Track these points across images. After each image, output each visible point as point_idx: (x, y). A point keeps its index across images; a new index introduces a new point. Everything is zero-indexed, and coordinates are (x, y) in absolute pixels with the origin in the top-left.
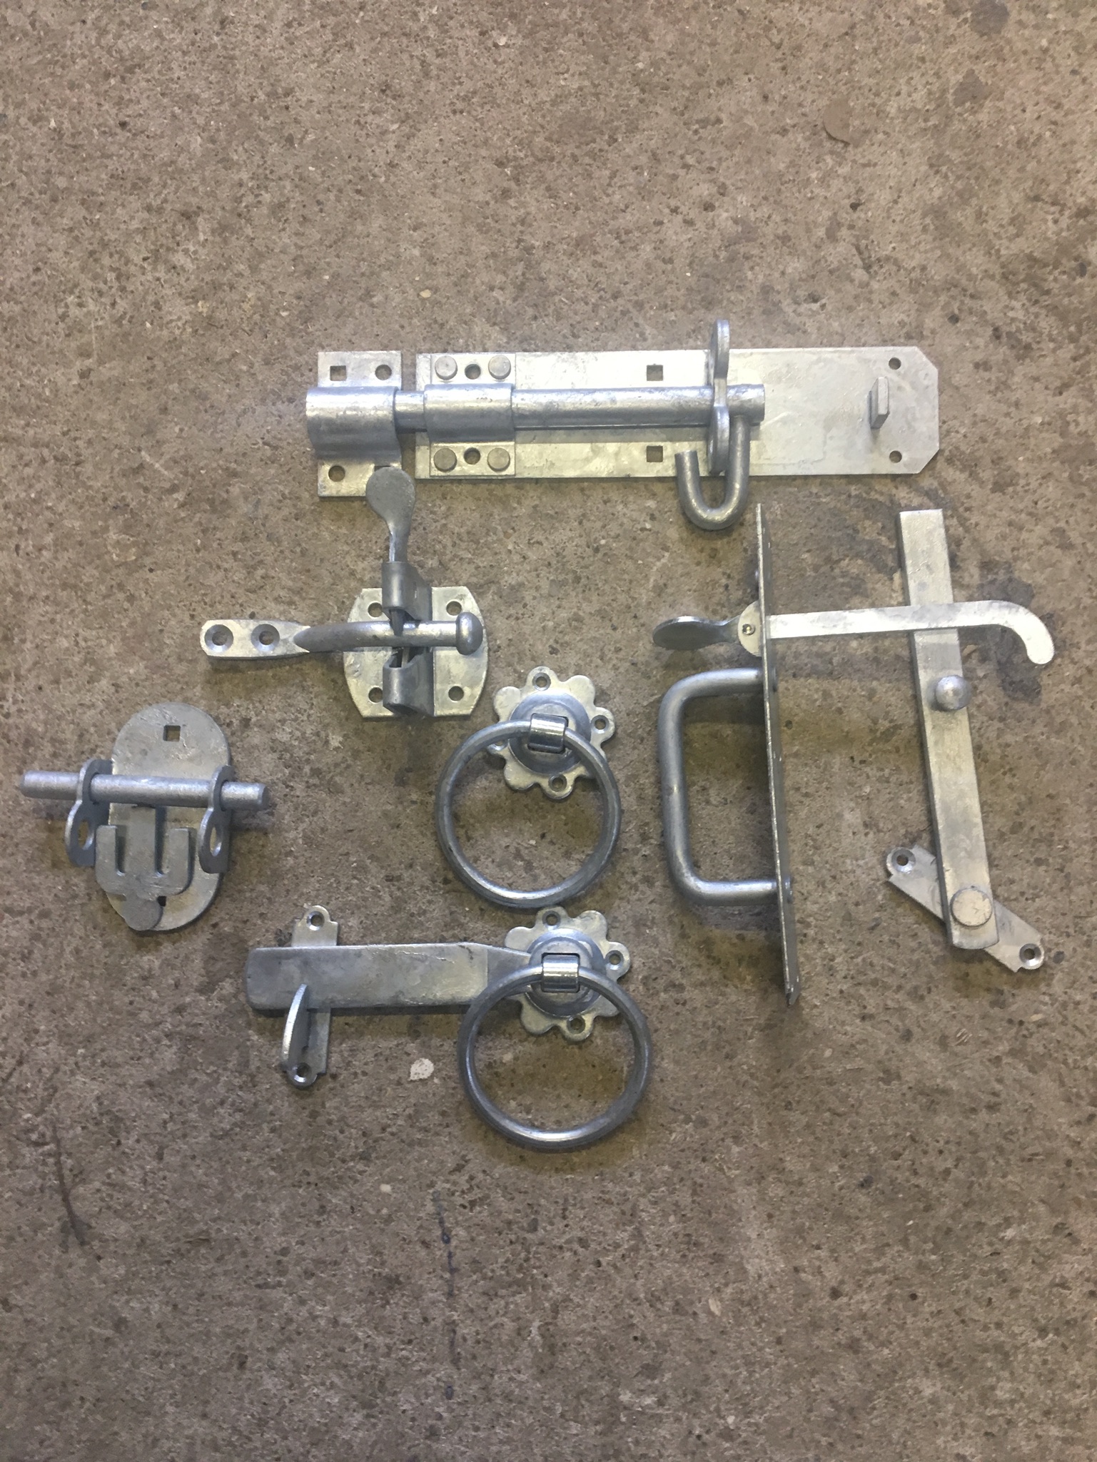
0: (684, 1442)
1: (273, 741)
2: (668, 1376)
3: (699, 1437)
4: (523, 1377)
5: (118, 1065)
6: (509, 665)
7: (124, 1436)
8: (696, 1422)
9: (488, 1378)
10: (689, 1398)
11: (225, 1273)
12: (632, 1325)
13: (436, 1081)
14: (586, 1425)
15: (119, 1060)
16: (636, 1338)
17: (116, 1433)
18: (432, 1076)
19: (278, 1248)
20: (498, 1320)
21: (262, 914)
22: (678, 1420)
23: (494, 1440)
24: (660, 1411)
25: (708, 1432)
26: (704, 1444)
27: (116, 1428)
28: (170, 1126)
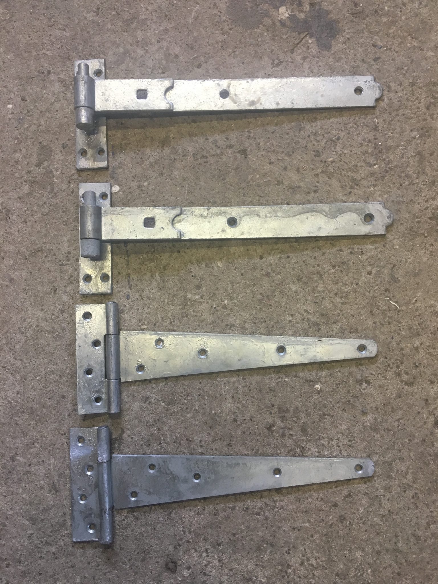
0: (210, 310)
1: (59, 78)
2: (204, 288)
3: (215, 308)
4: (154, 291)
5: (8, 192)
6: (142, 47)
7: (14, 319)
8: (214, 303)
9: (141, 292)
10: (211, 295)
11: (48, 261)
12: (191, 272)
13: (120, 193)
14: (176, 306)
15: (9, 190)
16: (192, 276)
17: (11, 318)
18: (119, 191)
19: (67, 252)
20: (145, 272)
21: (57, 138)
22: (208, 303)
23: (145, 313)
24: (201, 300)
25: (218, 307)
26: (217, 310)
27: (11, 316)
28: (27, 212)
